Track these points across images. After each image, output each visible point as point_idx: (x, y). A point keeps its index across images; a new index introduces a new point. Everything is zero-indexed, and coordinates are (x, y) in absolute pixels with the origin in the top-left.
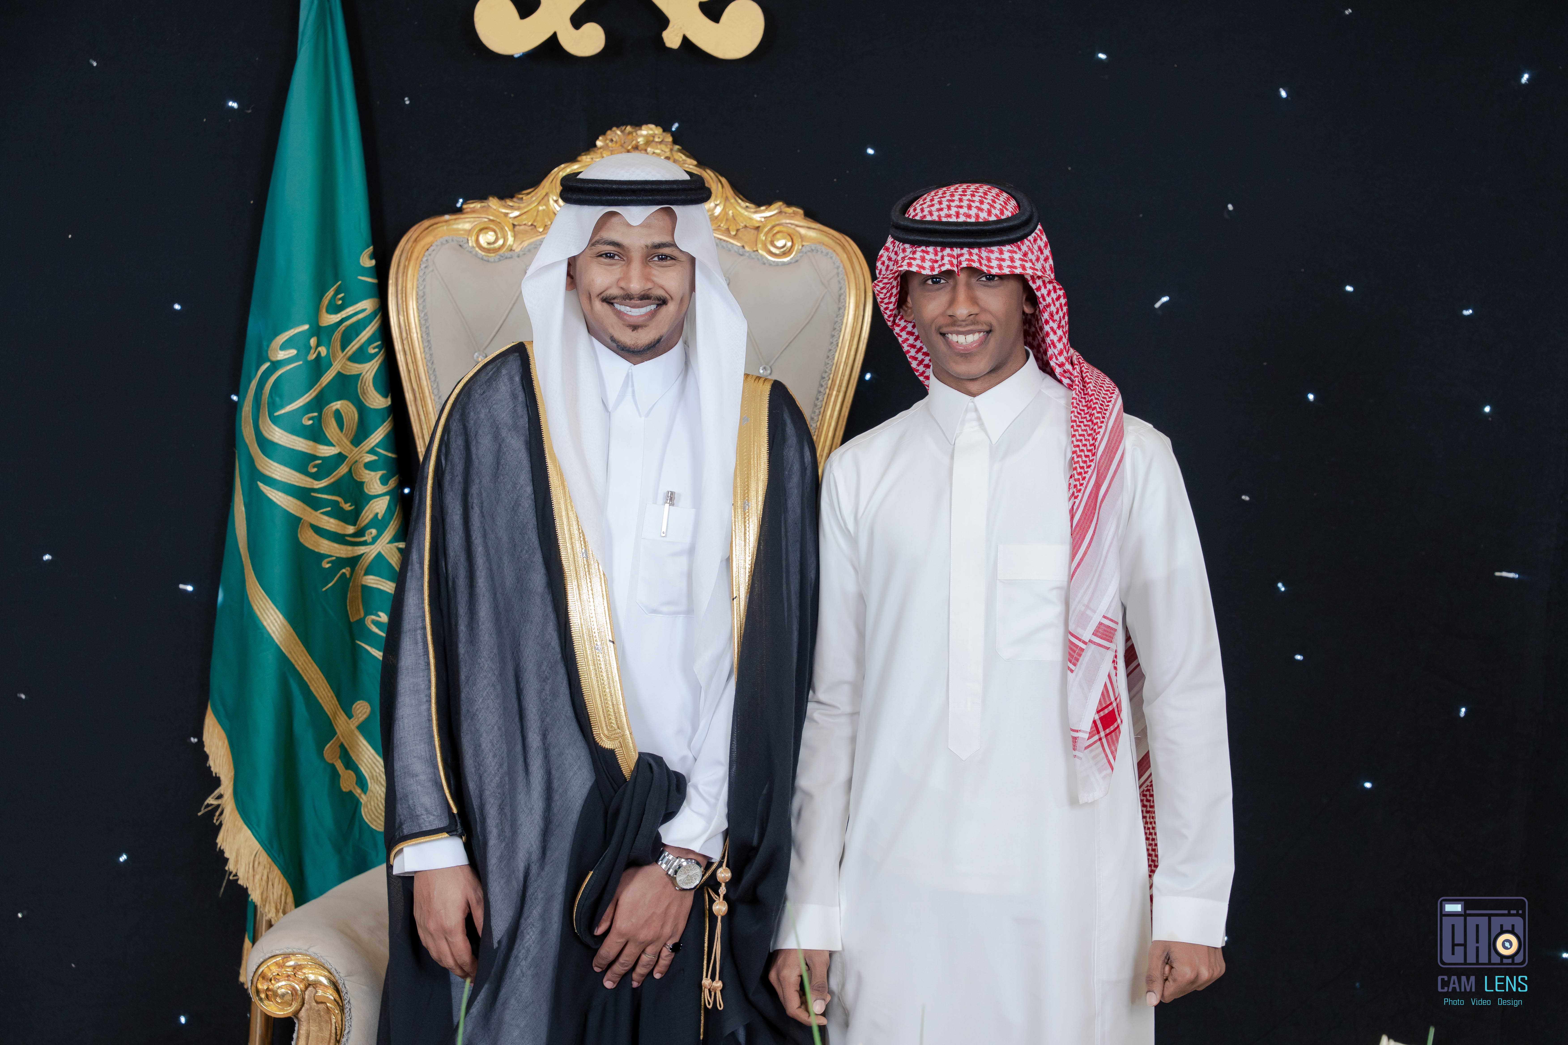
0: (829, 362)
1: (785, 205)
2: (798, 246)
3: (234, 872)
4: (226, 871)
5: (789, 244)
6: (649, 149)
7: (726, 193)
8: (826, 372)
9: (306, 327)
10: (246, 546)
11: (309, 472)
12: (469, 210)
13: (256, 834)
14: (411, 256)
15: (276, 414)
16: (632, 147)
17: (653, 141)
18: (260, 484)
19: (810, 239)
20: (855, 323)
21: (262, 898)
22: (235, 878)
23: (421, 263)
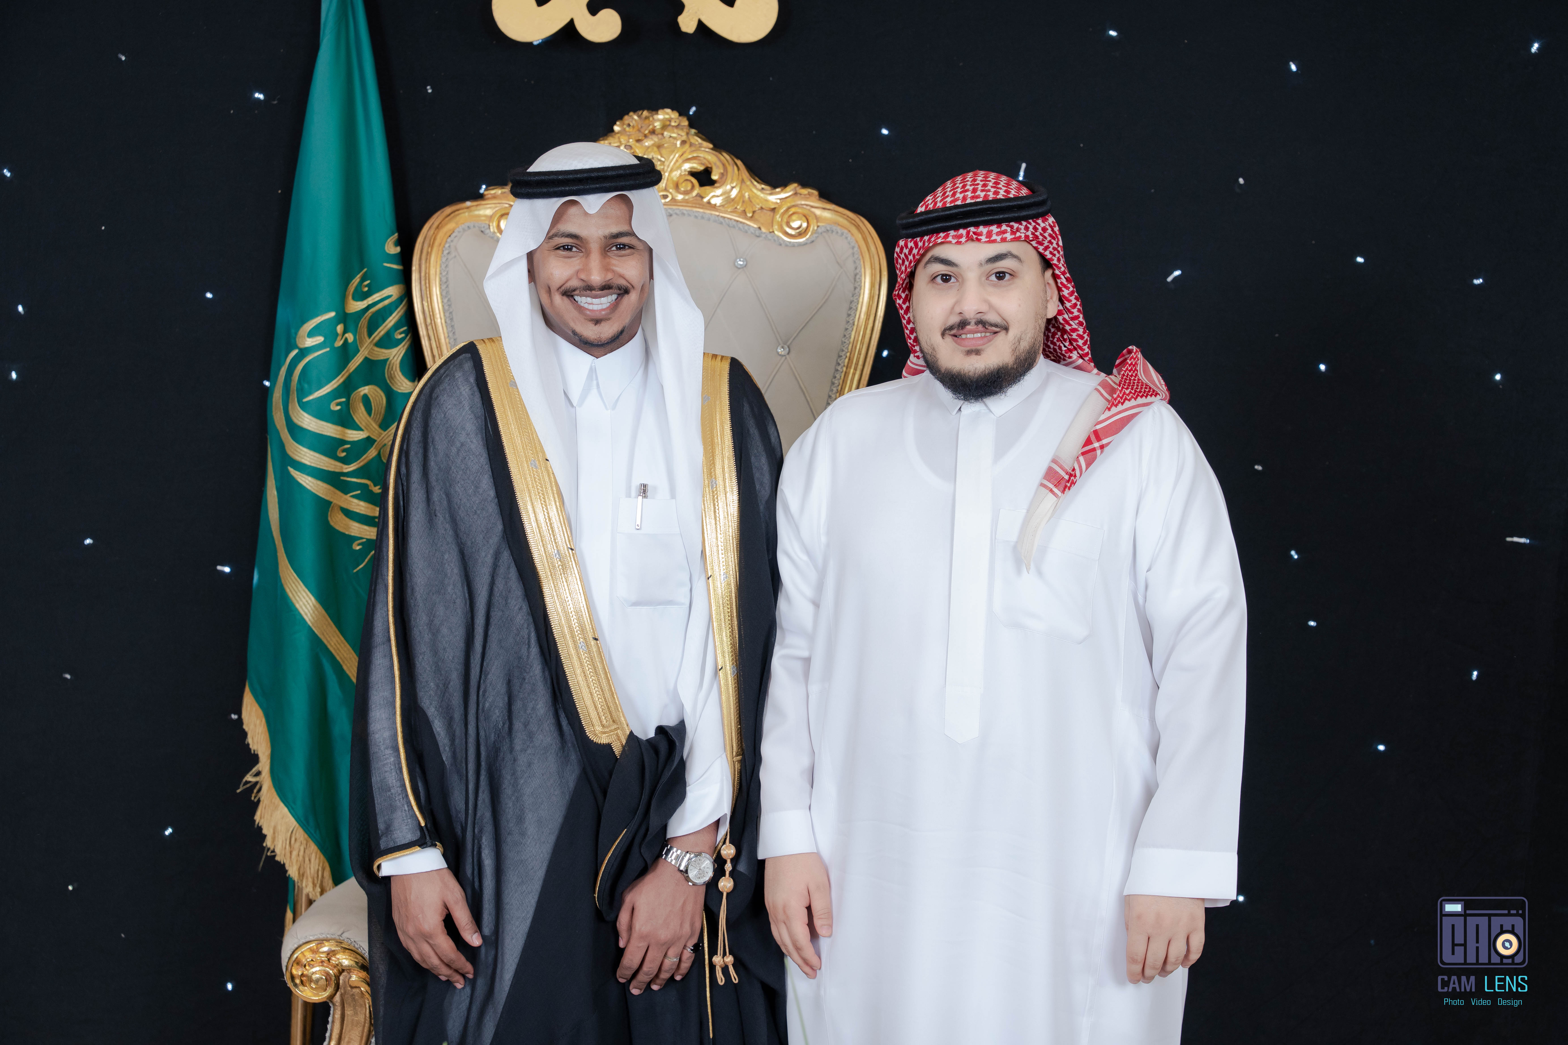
0: (846, 341)
1: (800, 187)
2: (814, 227)
3: (272, 848)
4: (264, 848)
5: (805, 225)
6: (666, 133)
7: (742, 176)
8: (843, 351)
9: (333, 314)
10: (278, 530)
11: (338, 457)
12: (489, 196)
13: (292, 811)
14: (433, 243)
15: (305, 400)
16: (650, 132)
17: (670, 125)
18: (291, 469)
19: (825, 220)
20: (871, 302)
21: (299, 873)
22: (273, 854)
23: (444, 249)
